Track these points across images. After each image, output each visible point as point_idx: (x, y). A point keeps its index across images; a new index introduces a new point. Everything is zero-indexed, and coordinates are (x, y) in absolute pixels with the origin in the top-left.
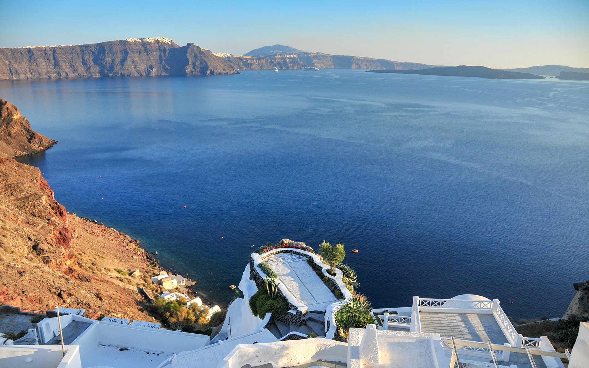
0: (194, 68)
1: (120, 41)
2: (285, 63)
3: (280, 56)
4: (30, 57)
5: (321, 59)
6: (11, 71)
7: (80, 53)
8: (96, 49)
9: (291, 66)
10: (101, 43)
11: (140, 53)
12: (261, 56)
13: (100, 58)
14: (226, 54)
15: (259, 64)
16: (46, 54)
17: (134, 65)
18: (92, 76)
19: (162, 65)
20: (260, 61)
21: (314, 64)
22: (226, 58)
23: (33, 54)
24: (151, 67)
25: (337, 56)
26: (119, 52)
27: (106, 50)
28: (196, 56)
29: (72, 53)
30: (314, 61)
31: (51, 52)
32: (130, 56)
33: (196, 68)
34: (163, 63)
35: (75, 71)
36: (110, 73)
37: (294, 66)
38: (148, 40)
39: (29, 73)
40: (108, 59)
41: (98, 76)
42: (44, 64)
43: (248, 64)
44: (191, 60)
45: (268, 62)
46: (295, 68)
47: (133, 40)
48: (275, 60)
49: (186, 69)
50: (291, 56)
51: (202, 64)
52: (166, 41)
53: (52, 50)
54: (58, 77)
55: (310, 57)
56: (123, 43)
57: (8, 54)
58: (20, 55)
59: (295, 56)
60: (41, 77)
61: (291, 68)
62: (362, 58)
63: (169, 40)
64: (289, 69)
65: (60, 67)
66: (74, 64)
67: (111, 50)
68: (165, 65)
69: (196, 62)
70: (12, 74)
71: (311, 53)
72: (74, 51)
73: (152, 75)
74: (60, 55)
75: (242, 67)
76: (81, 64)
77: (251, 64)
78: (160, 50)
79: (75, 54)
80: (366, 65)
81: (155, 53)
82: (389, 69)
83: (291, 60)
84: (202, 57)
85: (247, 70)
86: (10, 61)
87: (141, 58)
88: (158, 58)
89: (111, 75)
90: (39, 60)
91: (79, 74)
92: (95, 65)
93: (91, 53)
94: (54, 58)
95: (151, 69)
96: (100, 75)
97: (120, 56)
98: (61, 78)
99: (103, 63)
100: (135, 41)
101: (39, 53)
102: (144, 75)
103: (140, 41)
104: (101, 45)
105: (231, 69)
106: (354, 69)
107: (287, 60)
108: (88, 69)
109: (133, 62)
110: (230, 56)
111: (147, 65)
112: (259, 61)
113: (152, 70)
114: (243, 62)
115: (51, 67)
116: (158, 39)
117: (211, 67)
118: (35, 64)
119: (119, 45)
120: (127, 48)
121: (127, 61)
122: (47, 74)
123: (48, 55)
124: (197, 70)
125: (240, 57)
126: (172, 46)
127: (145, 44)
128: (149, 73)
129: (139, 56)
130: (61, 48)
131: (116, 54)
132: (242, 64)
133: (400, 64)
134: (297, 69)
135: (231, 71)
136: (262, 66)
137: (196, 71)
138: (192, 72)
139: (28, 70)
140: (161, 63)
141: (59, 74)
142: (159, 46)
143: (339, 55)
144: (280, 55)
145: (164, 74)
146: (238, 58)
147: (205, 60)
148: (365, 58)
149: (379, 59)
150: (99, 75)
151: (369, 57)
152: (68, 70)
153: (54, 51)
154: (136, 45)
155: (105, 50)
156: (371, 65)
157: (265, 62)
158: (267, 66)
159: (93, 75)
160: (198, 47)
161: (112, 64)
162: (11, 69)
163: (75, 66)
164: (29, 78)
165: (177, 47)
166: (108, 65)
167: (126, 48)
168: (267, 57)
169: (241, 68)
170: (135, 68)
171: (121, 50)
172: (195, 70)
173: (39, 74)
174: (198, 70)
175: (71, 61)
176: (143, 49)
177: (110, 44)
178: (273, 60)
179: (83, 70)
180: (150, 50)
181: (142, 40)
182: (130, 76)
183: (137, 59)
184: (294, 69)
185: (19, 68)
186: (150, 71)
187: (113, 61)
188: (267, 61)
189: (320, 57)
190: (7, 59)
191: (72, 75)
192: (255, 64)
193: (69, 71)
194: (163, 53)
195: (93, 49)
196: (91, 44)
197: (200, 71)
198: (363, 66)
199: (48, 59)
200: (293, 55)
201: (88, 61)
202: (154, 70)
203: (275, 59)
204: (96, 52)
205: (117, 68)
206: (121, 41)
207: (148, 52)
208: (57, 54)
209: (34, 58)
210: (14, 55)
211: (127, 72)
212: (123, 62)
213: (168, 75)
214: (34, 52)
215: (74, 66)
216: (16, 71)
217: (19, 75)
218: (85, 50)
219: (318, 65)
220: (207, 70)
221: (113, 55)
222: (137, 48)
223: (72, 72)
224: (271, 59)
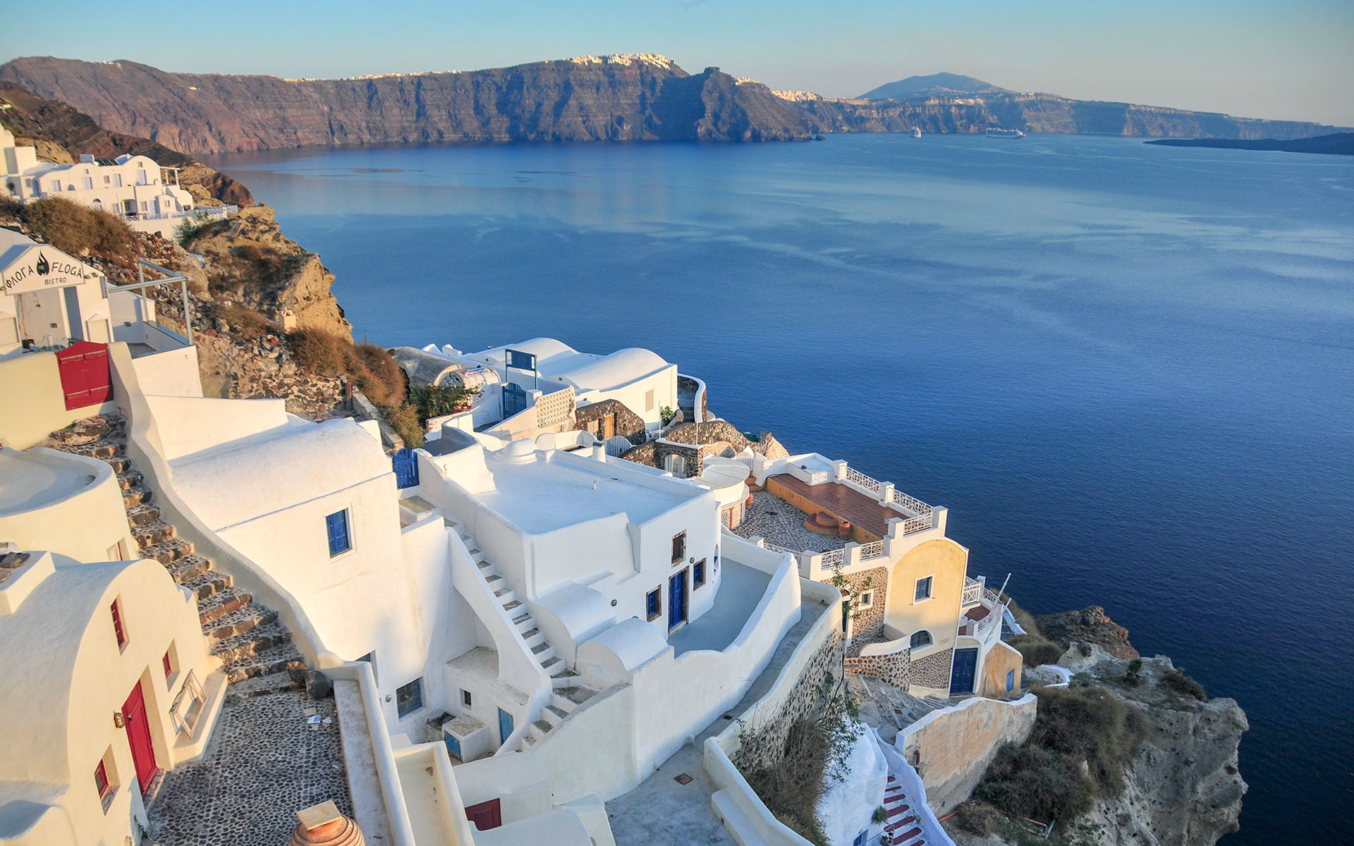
0: (715, 124)
1: (556, 62)
2: (948, 118)
3: (937, 102)
4: (370, 98)
5: (1044, 110)
6: (331, 128)
7: (471, 87)
8: (506, 79)
9: (961, 125)
10: (516, 67)
11: (598, 89)
12: (890, 100)
13: (512, 99)
14: (804, 95)
15: (883, 119)
16: (402, 90)
17: (582, 117)
18: (492, 138)
19: (644, 117)
20: (887, 112)
21: (1025, 121)
22: (803, 102)
23: (376, 92)
24: (620, 121)
25: (1087, 102)
26: (552, 87)
27: (525, 80)
28: (722, 98)
29: (455, 88)
30: (1026, 114)
31: (413, 87)
32: (576, 94)
33: (720, 124)
34: (647, 112)
35: (458, 126)
36: (531, 133)
37: (969, 127)
38: (617, 60)
39: (366, 132)
40: (529, 102)
41: (505, 137)
42: (396, 111)
43: (856, 119)
44: (710, 106)
45: (906, 114)
46: (971, 131)
47: (586, 60)
48: (924, 109)
49: (696, 128)
50: (970, 100)
51: (735, 116)
52: (660, 62)
53: (415, 82)
54: (422, 140)
55: (1017, 104)
56: (563, 67)
57: (328, 92)
58: (350, 93)
59: (980, 101)
60: (389, 140)
61: (961, 129)
62: (1153, 110)
63: (666, 61)
64: (955, 133)
65: (427, 118)
66: (457, 112)
67: (535, 84)
68: (651, 117)
69: (720, 112)
70: (333, 134)
71: (1019, 95)
72: (458, 84)
73: (620, 139)
74: (429, 94)
75: (841, 126)
76: (472, 112)
77: (863, 119)
78: (643, 83)
79: (461, 90)
80: (1161, 127)
81: (630, 89)
82: (1223, 136)
83: (963, 112)
84: (736, 100)
85: (852, 132)
86: (332, 105)
87: (599, 99)
88: (638, 101)
89: (533, 136)
90: (387, 104)
91: (466, 135)
92: (500, 115)
93: (493, 88)
94: (418, 100)
95: (619, 124)
96: (510, 137)
97: (554, 95)
98: (427, 143)
99: (518, 111)
100: (590, 62)
101: (388, 89)
102: (603, 139)
103: (600, 61)
104: (517, 71)
105: (801, 128)
106: (1127, 136)
107: (953, 110)
108: (486, 123)
109: (581, 108)
110: (814, 98)
111: (612, 115)
112: (883, 112)
113: (622, 128)
114: (844, 112)
115: (409, 118)
116: (641, 58)
117: (754, 124)
118: (378, 112)
119: (553, 70)
120: (571, 78)
121: (569, 107)
122: (401, 133)
123: (407, 92)
124: (722, 130)
125: (837, 103)
126: (671, 73)
127: (612, 68)
128: (615, 132)
129: (595, 96)
130: (432, 77)
131: (545, 90)
132: (840, 118)
133: (1258, 124)
134: (975, 134)
135: (801, 134)
136: (889, 124)
137: (719, 132)
138: (710, 133)
139: (364, 124)
140: (643, 112)
141: (425, 134)
142: (641, 74)
143: (1093, 102)
144: (938, 98)
145: (648, 136)
146: (832, 104)
147: (744, 106)
148: (1161, 108)
149: (1199, 113)
150: (507, 136)
151: (1172, 107)
152: (444, 125)
153: (419, 84)
154: (591, 70)
155: (522, 82)
156: (1174, 127)
157: (899, 115)
158: (901, 123)
159: (495, 135)
160: (728, 78)
161: (536, 112)
162: (332, 122)
163: (459, 117)
164: (365, 141)
165: (683, 76)
166: (527, 115)
167: (569, 79)
168: (907, 103)
169: (837, 127)
170: (584, 122)
171: (557, 81)
172: (718, 129)
173: (385, 133)
174: (724, 129)
175: (452, 104)
176: (604, 79)
177: (535, 68)
178: (919, 110)
179: (475, 124)
180: (620, 83)
181: (605, 59)
182: (571, 140)
183: (591, 102)
184: (969, 133)
185: (348, 122)
186: (616, 128)
187: (539, 105)
188: (903, 112)
189: (1041, 104)
190: (327, 102)
191: (450, 136)
192: (874, 119)
193: (445, 127)
194: (650, 88)
195: (498, 79)
196: (495, 69)
197: (728, 131)
198: (1154, 129)
199: (405, 101)
200: (974, 99)
201: (486, 105)
202: (627, 127)
203: (924, 107)
204: (504, 87)
205: (546, 122)
206: (558, 63)
207: (615, 86)
208: (424, 90)
209: (378, 98)
210: (342, 93)
211: (566, 132)
212: (559, 107)
213: (656, 138)
214: (378, 86)
215: (456, 117)
216: (342, 128)
217: (345, 135)
218: (481, 81)
219: (1034, 124)
220: (745, 131)
221: (540, 93)
222: (593, 77)
223: (451, 130)
224: (914, 107)
